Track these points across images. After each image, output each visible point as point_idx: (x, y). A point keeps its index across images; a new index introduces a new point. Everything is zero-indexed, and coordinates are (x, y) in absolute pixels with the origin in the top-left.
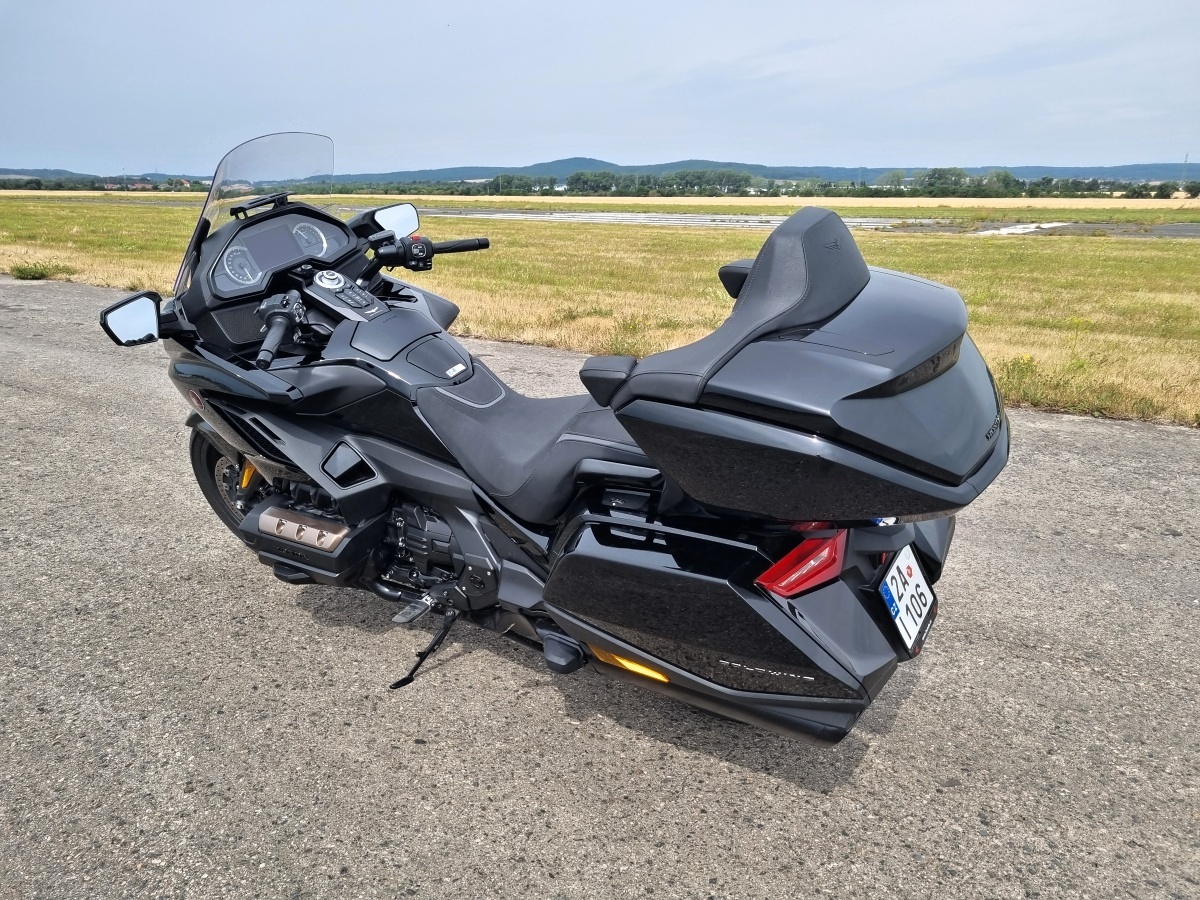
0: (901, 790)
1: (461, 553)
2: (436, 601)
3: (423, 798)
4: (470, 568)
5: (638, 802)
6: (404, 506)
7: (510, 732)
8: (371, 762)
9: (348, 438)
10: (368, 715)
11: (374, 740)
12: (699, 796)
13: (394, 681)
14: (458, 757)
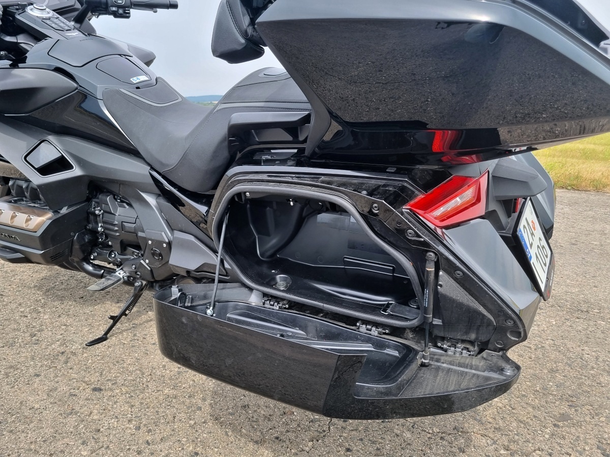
0: (522, 425)
1: (143, 231)
2: (128, 274)
3: (83, 443)
4: (150, 242)
5: (288, 442)
6: (100, 196)
7: (179, 380)
8: (45, 409)
9: (51, 138)
10: (59, 367)
11: (56, 389)
12: (345, 435)
13: (91, 339)
14: (128, 403)
